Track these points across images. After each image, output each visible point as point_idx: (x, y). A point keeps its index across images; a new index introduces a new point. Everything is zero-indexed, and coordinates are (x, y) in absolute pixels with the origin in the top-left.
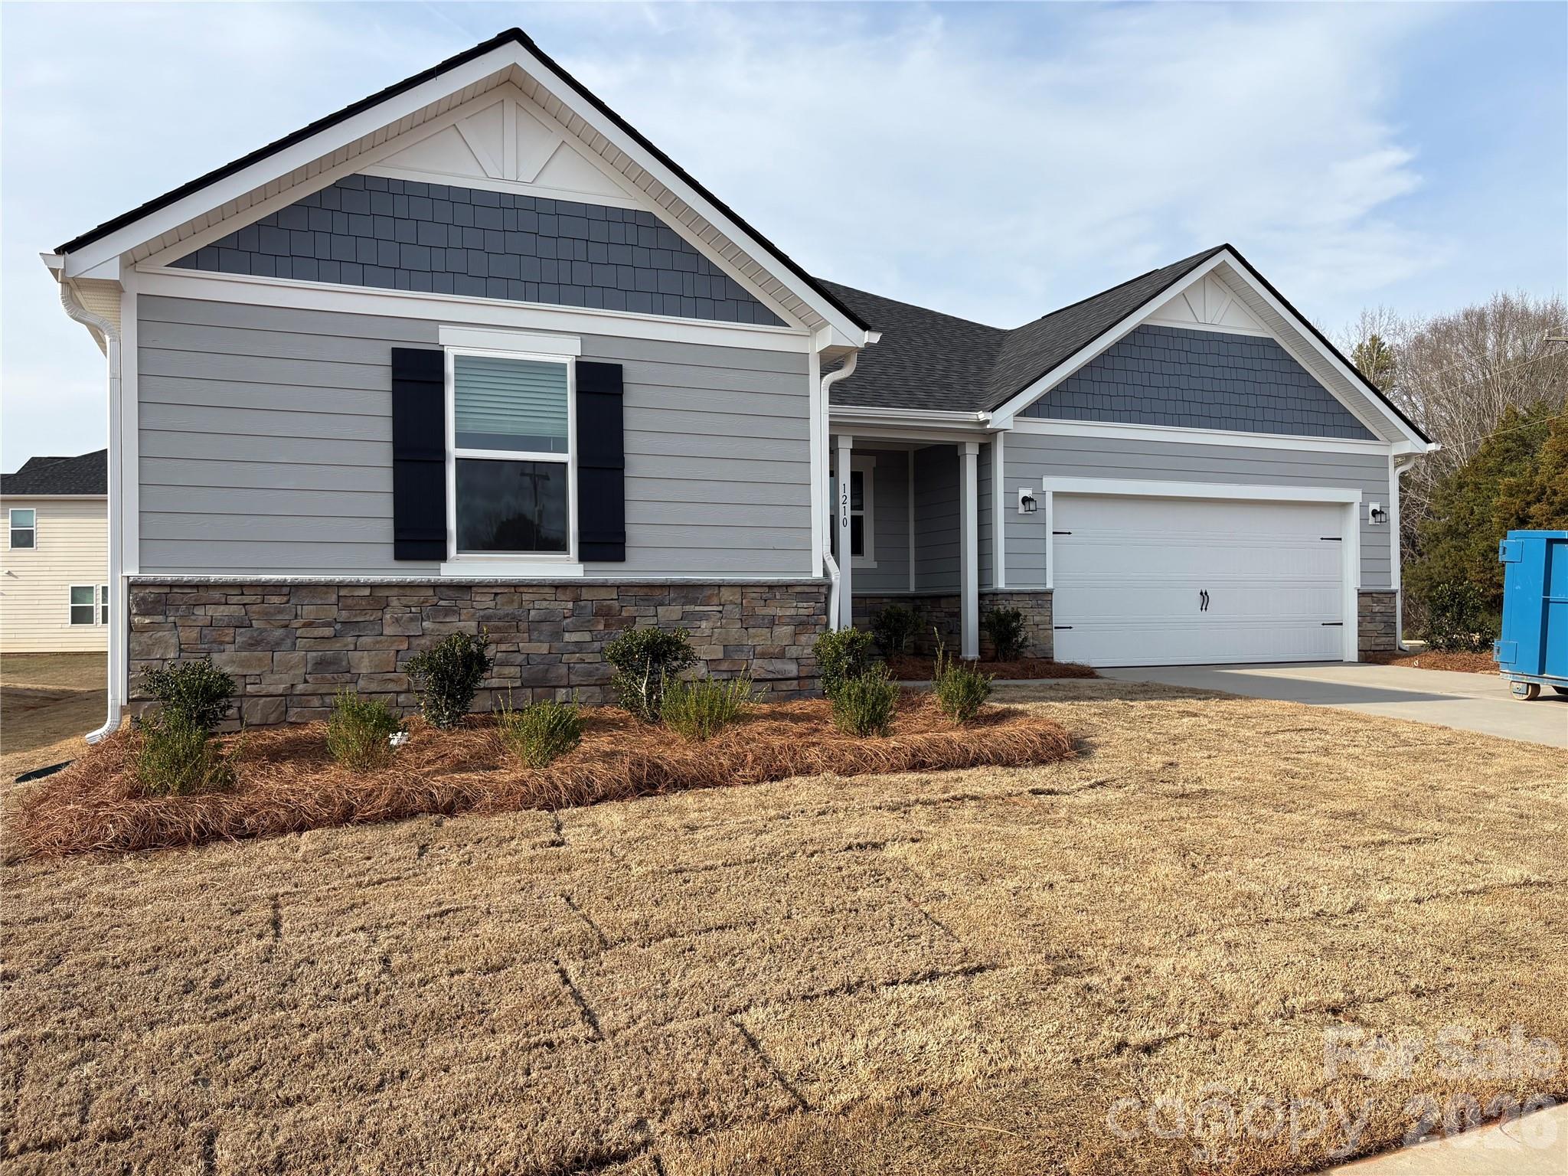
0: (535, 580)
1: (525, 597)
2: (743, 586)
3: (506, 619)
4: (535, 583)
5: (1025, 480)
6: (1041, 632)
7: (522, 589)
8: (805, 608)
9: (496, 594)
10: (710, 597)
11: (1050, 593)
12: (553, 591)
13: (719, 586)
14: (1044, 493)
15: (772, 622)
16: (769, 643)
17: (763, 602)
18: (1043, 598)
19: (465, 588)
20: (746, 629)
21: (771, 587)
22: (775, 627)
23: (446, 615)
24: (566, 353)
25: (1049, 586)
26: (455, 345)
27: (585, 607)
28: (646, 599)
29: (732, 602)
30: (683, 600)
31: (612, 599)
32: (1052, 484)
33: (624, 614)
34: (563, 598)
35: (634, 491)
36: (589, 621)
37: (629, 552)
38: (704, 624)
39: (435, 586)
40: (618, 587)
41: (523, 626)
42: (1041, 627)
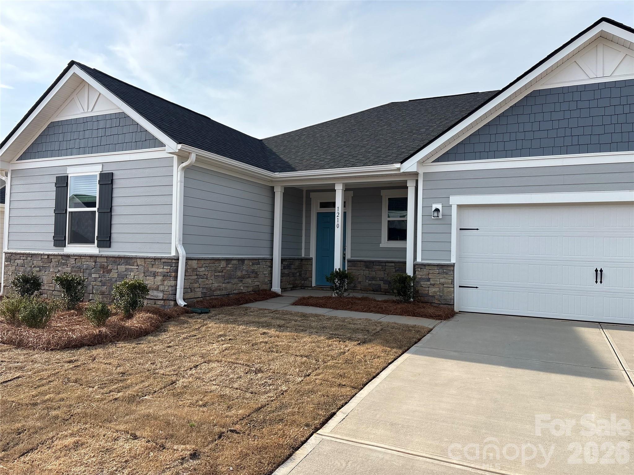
0: (82, 254)
1: (83, 261)
2: (145, 258)
3: (78, 268)
5: (437, 199)
6: (445, 288)
7: (82, 257)
8: (167, 269)
9: (76, 259)
10: (134, 263)
11: (453, 265)
12: (90, 258)
13: (136, 258)
14: (451, 206)
15: (155, 275)
16: (153, 283)
17: (151, 266)
18: (448, 269)
19: (68, 256)
20: (146, 276)
21: (155, 259)
22: (156, 276)
23: (63, 266)
24: (96, 170)
25: (453, 261)
27: (98, 264)
28: (115, 262)
29: (141, 265)
30: (126, 263)
31: (105, 262)
32: (456, 200)
33: (109, 268)
34: (91, 261)
35: (115, 220)
36: (98, 270)
37: (113, 244)
38: (132, 274)
39: (61, 255)
40: (107, 257)
41: (82, 270)
42: (445, 286)
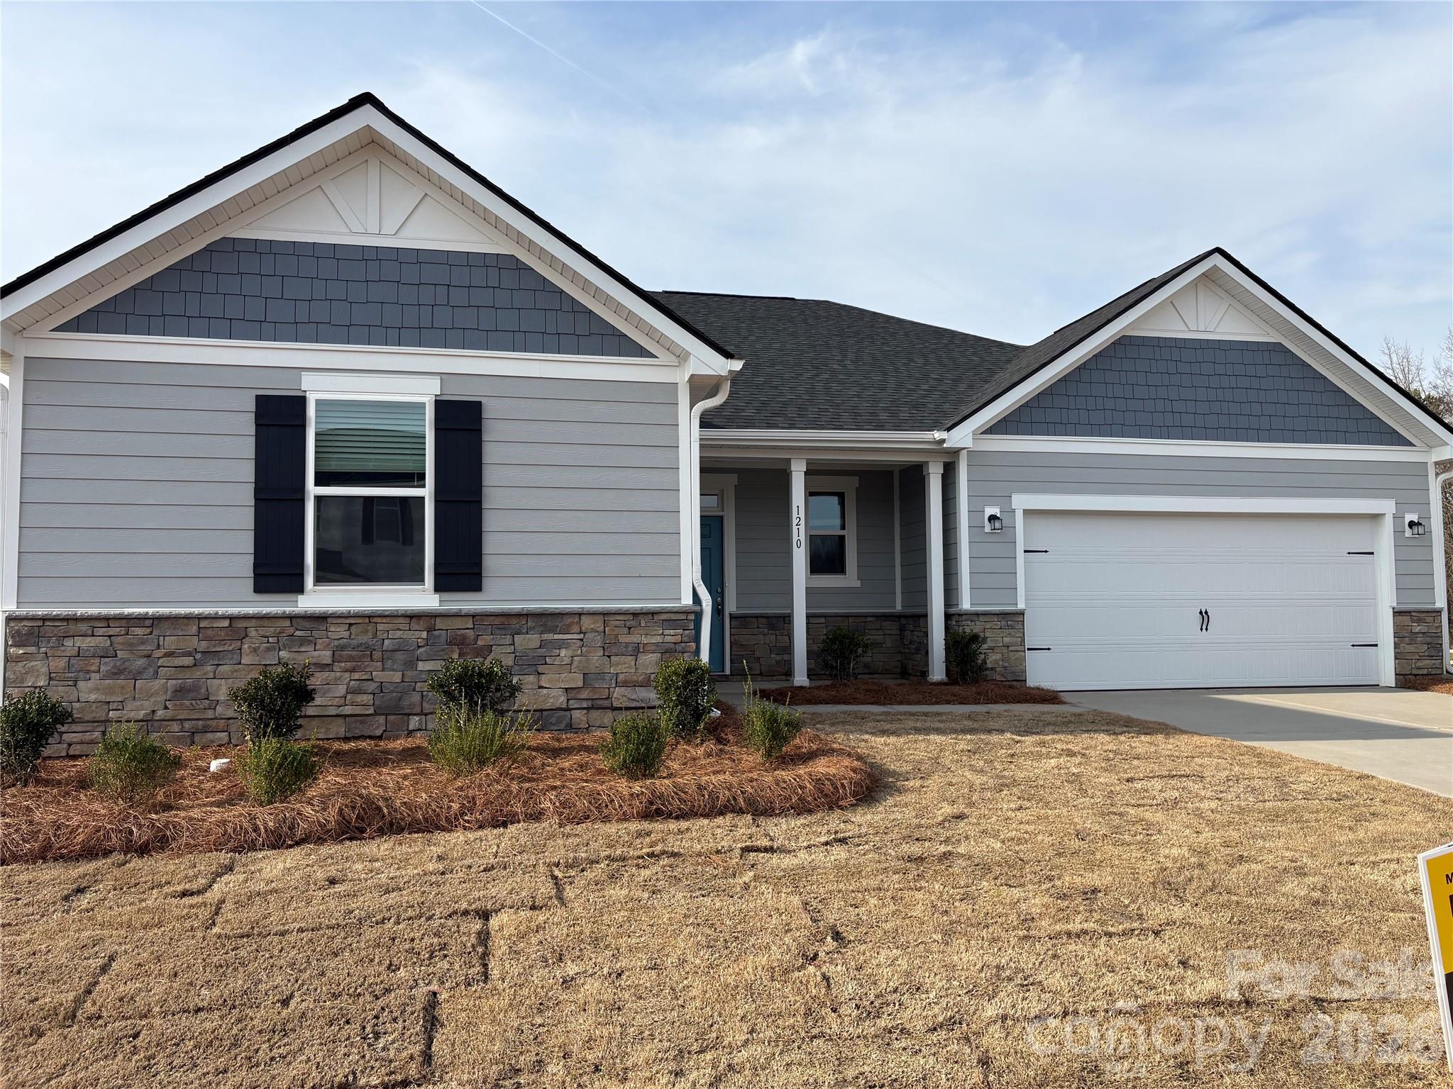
0: (387, 610)
1: (380, 627)
2: (605, 614)
3: (360, 649)
4: (387, 613)
5: (991, 499)
6: (1011, 654)
7: (375, 620)
8: (672, 636)
9: (350, 625)
10: (569, 626)
11: (1022, 613)
12: (407, 620)
13: (580, 614)
14: (1014, 511)
15: (637, 650)
16: (633, 670)
17: (626, 630)
18: (1014, 619)
19: (321, 619)
20: (609, 657)
21: (636, 614)
22: (640, 655)
23: (301, 645)
24: (425, 393)
25: (1021, 606)
26: (316, 390)
27: (439, 636)
28: (502, 628)
29: (593, 630)
30: (542, 629)
31: (467, 629)
32: (1021, 502)
33: (479, 643)
34: (417, 627)
35: (492, 522)
36: (443, 650)
37: (486, 583)
38: (563, 653)
39: (291, 617)
40: (474, 616)
41: (377, 655)
42: (1011, 648)
